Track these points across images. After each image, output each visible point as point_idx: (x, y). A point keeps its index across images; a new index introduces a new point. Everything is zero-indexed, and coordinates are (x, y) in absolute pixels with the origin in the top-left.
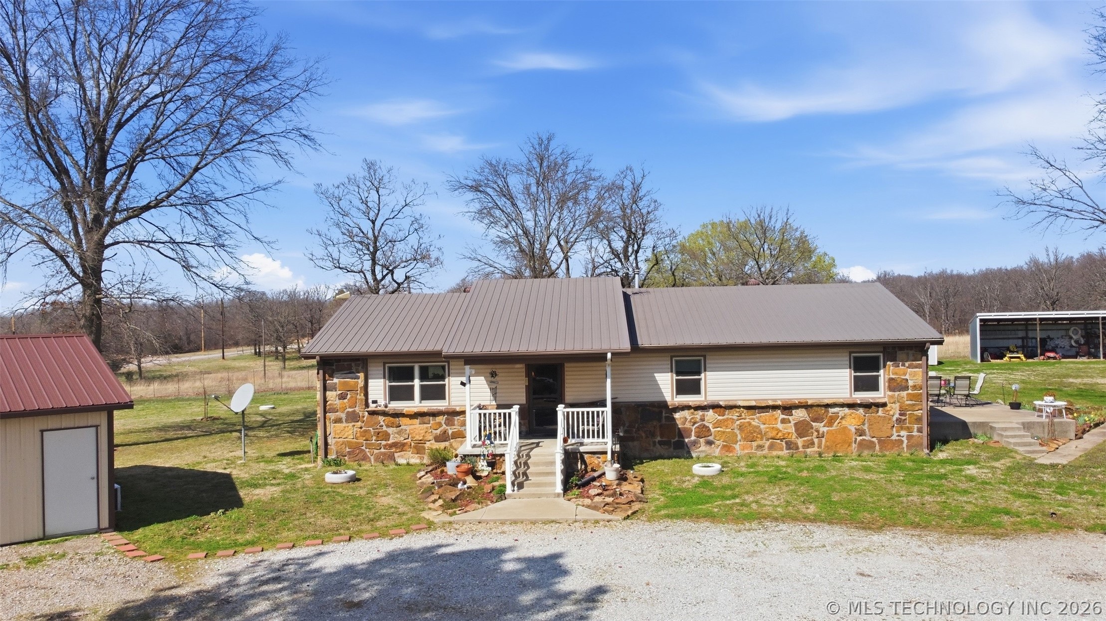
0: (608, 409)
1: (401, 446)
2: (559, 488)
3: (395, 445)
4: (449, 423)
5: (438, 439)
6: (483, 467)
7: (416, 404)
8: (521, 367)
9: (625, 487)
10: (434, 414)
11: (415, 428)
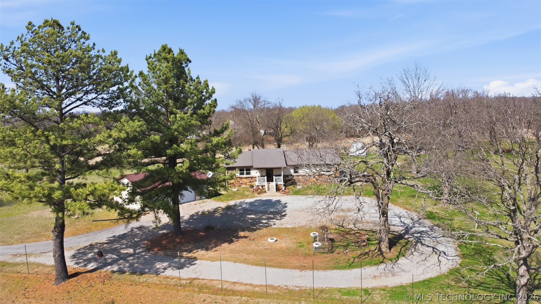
0: (282, 177)
1: (242, 184)
2: (275, 191)
3: (241, 183)
4: (251, 179)
5: (249, 182)
6: (261, 187)
7: (245, 176)
8: (265, 170)
9: (286, 190)
10: (249, 178)
11: (245, 180)
